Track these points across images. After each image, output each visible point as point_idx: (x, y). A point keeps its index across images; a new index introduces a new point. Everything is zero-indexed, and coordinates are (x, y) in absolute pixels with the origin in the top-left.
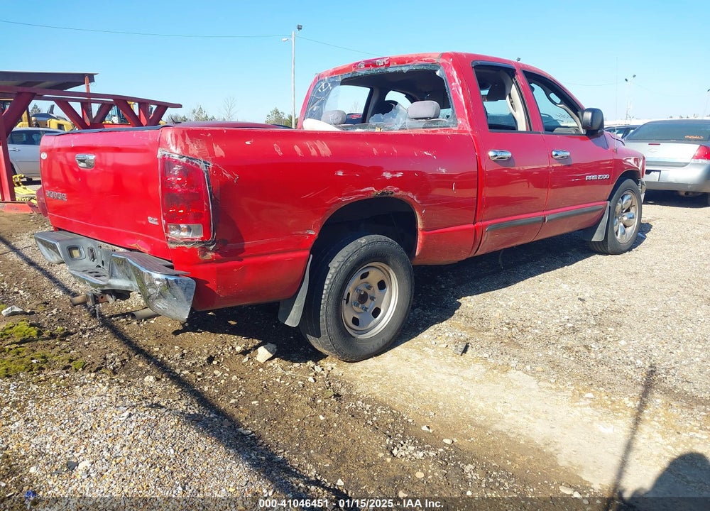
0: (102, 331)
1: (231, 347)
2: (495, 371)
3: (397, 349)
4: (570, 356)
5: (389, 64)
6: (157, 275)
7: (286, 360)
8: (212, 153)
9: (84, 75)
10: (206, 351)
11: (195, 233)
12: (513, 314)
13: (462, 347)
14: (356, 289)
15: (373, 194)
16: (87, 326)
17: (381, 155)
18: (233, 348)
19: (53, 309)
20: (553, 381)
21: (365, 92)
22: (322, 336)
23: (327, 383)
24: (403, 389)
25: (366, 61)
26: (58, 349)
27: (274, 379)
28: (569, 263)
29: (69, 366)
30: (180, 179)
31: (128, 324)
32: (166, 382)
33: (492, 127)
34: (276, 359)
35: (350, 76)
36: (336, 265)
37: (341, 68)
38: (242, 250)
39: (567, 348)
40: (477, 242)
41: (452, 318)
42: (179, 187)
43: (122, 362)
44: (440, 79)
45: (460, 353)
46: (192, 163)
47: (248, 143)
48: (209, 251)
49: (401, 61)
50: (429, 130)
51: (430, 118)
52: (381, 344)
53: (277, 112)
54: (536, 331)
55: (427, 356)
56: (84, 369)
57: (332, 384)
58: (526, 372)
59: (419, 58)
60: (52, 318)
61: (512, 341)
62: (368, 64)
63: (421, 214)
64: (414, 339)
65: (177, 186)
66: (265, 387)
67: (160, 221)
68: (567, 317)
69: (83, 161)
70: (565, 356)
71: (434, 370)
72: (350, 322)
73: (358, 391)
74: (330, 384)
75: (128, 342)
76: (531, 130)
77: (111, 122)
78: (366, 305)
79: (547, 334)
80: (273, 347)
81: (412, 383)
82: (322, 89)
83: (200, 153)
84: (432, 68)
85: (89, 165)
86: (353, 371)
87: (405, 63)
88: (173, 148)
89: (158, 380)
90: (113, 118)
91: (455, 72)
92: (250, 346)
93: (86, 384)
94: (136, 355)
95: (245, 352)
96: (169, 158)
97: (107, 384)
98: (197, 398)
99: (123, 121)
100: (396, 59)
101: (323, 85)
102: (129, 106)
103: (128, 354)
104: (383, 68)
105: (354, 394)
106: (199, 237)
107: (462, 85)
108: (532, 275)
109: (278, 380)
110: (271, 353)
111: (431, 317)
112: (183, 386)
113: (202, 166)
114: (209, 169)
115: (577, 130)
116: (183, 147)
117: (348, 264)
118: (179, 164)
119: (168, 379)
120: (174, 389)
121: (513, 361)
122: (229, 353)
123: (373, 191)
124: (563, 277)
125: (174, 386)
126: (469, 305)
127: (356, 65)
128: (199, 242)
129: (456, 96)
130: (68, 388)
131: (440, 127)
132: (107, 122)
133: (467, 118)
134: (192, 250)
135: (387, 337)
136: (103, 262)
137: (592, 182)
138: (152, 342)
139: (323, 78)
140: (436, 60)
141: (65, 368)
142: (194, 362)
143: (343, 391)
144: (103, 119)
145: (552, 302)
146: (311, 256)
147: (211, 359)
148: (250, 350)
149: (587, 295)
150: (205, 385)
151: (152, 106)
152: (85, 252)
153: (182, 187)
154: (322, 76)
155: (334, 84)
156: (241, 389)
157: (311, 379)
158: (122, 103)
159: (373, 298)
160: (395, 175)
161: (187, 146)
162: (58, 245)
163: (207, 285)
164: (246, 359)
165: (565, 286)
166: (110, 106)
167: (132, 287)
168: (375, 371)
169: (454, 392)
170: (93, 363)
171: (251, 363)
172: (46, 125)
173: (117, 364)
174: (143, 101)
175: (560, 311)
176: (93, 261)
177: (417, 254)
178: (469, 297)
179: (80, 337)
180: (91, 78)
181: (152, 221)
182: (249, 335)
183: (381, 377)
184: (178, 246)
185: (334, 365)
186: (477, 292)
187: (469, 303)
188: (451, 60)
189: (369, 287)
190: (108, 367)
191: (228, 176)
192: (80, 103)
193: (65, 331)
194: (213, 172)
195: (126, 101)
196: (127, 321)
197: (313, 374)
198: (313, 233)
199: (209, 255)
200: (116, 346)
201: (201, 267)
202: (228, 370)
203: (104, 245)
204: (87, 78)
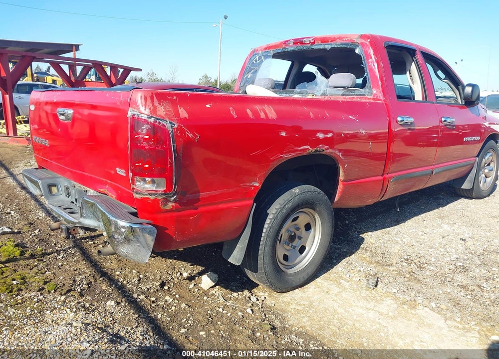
0: (73, 252)
1: (179, 273)
2: (404, 306)
3: (318, 280)
4: (467, 295)
5: (314, 43)
6: (122, 223)
7: (226, 289)
8: (177, 114)
9: (72, 46)
10: (158, 277)
11: (158, 186)
12: (409, 250)
13: (373, 281)
14: (288, 230)
15: (308, 151)
16: (61, 247)
17: (317, 118)
18: (181, 274)
19: (36, 229)
20: (458, 320)
21: (287, 64)
22: (259, 271)
23: (263, 315)
24: (329, 323)
25: (294, 40)
26: (35, 270)
27: (218, 309)
28: (443, 205)
29: (44, 288)
30: (147, 137)
31: (95, 246)
32: (125, 306)
33: (399, 97)
34: (217, 287)
35: (280, 51)
36: (274, 211)
37: (273, 45)
38: (198, 200)
39: (461, 286)
40: (384, 189)
41: (359, 251)
42: (147, 145)
43: (88, 284)
44: (359, 56)
45: (372, 287)
46: (160, 123)
47: (208, 106)
48: (170, 201)
49: (324, 40)
50: (347, 97)
51: (348, 87)
52: (306, 277)
53: (206, 77)
54: (432, 268)
55: (345, 289)
56: (55, 291)
57: (267, 316)
58: (432, 309)
59: (340, 38)
60: (35, 238)
61: (413, 277)
62: (296, 42)
63: (343, 167)
64: (330, 271)
65: (145, 144)
66: (210, 317)
67: (127, 173)
68: (455, 256)
69: (62, 114)
70: (462, 294)
71: (353, 303)
72: (281, 259)
73: (290, 323)
74: (265, 315)
75: (94, 265)
76: (426, 100)
77: (90, 80)
78: (295, 243)
79: (442, 271)
80: (215, 276)
81: (336, 317)
82: (256, 61)
83: (166, 114)
84: (352, 47)
85: (67, 118)
86: (283, 302)
87: (328, 42)
88: (142, 109)
89: (118, 303)
90: (92, 77)
91: (372, 51)
92: (194, 272)
93: (56, 308)
94: (100, 277)
95: (191, 278)
96: (138, 118)
97: (74, 310)
98: (152, 325)
99: (98, 79)
100: (321, 38)
101: (257, 57)
102: (103, 68)
103: (94, 276)
104: (309, 45)
105: (287, 326)
106: (161, 189)
107: (377, 62)
108: (416, 215)
109: (221, 310)
110: (213, 282)
111: (341, 250)
112: (140, 312)
113: (168, 126)
114: (174, 129)
115: (456, 101)
116: (152, 108)
117: (284, 211)
118: (148, 123)
119: (127, 304)
120: (132, 315)
121: (419, 298)
122: (178, 278)
123: (308, 149)
124: (442, 217)
125: (132, 311)
126: (371, 241)
127: (286, 42)
128: (162, 194)
129: (371, 70)
130: (40, 313)
131: (357, 95)
132: (87, 79)
133: (381, 89)
134: (156, 200)
135: (311, 271)
136: (76, 199)
137: (468, 142)
138: (114, 266)
139: (258, 52)
140: (355, 40)
141: (40, 290)
142: (148, 287)
143: (277, 323)
144: (85, 77)
145: (439, 241)
146: (255, 204)
147: (163, 285)
148: (195, 276)
149: (466, 235)
150: (158, 312)
151: (119, 69)
152: (62, 189)
153: (149, 145)
154: (257, 50)
155: (266, 57)
156: (189, 317)
157: (249, 311)
158: (98, 66)
159: (300, 238)
160: (326, 136)
161: (155, 107)
162: (40, 182)
163: (167, 231)
164: (192, 286)
165: (445, 226)
166: (90, 68)
167: (99, 227)
168: (302, 302)
169: (374, 328)
170: (64, 285)
171: (196, 290)
172: (44, 81)
173: (84, 286)
174: (114, 66)
175: (448, 250)
176: (68, 197)
177: (336, 200)
178: (370, 233)
179: (55, 258)
180: (77, 47)
181: (121, 172)
182: (194, 262)
183: (308, 309)
184: (142, 196)
185: (266, 294)
186: (376, 229)
187: (371, 238)
188: (369, 40)
189: (298, 229)
190: (76, 289)
191: (190, 135)
192: (68, 65)
193: (44, 251)
194: (177, 131)
195: (101, 65)
196: (94, 243)
197: (250, 305)
198: (257, 184)
199: (170, 205)
200: (84, 268)
201: (162, 215)
202: (177, 296)
203: (78, 185)
204: (74, 47)
